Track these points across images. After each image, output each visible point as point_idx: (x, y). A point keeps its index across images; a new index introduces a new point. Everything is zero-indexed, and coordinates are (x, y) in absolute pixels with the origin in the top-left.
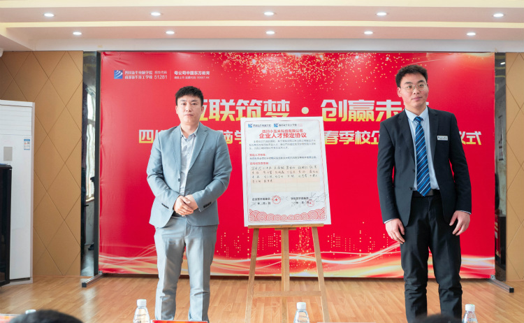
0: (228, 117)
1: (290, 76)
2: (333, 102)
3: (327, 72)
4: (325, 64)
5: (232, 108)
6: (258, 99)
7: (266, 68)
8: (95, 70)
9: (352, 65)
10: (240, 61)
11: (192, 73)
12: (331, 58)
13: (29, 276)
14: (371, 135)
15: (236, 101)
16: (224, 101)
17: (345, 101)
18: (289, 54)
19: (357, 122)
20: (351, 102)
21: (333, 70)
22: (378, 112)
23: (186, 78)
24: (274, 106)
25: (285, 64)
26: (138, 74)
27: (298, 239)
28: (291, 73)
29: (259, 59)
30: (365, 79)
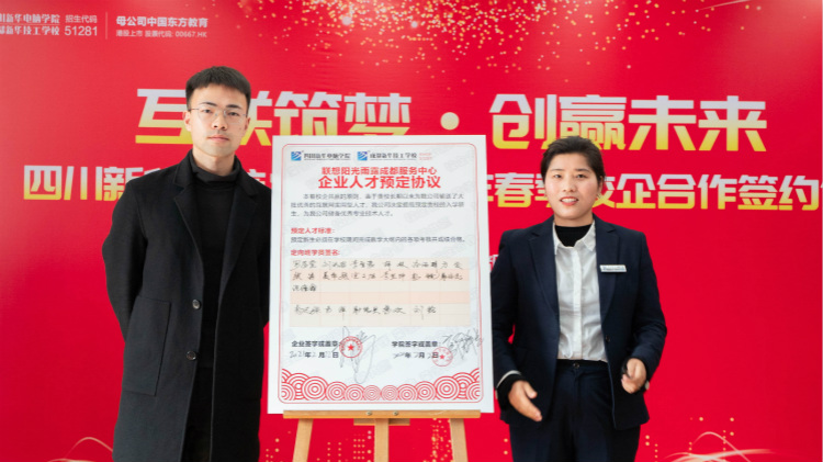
0: (254, 137)
1: (413, 33)
2: (521, 100)
3: (507, 25)
5: (265, 113)
6: (330, 91)
7: (351, 12)
11: (162, 22)
14: (615, 184)
15: (274, 96)
17: (552, 98)
20: (566, 101)
21: (521, 19)
22: (636, 126)
23: (148, 34)
24: (371, 109)
25: (401, 1)
26: (23, 23)
27: (430, 446)
28: (414, 25)
30: (603, 43)
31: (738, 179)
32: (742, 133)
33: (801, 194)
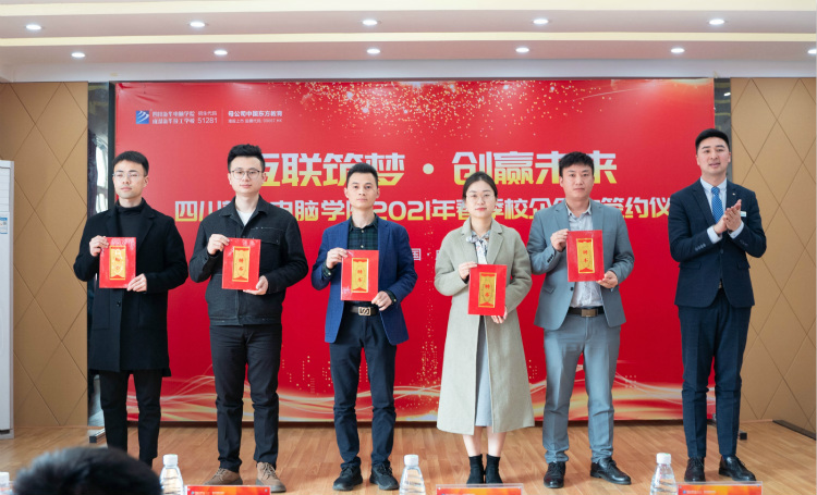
0: (311, 181)
1: (405, 117)
2: (471, 155)
3: (461, 111)
4: (458, 98)
5: (317, 166)
6: (356, 153)
7: (368, 105)
8: (107, 110)
9: (499, 99)
10: (328, 94)
11: (255, 114)
12: (466, 89)
13: (7, 427)
14: (528, 205)
15: (323, 157)
16: (304, 155)
17: (489, 154)
18: (402, 84)
19: (507, 185)
20: (498, 156)
21: (470, 107)
22: (540, 170)
23: (247, 121)
24: (381, 163)
25: (397, 98)
26: (173, 117)
27: (421, 364)
28: (406, 112)
29: (357, 92)
30: (519, 120)
31: (601, 199)
32: (602, 172)
33: (638, 208)
